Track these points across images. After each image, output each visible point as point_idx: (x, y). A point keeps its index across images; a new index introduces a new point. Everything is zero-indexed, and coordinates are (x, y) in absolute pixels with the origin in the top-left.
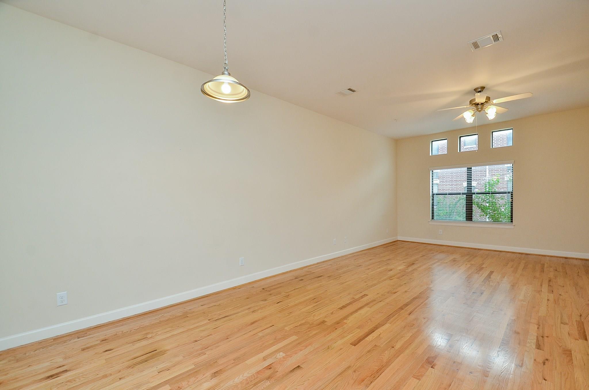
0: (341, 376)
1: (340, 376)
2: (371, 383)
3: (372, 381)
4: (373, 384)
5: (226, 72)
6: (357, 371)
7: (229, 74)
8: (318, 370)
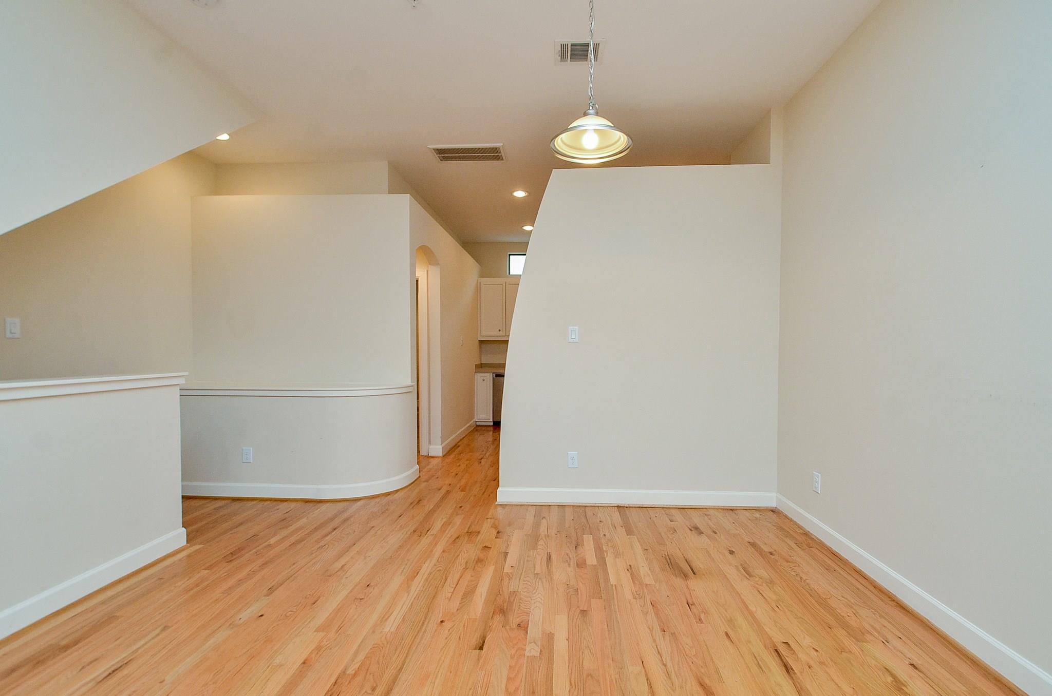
0: (396, 668)
1: (398, 668)
2: (336, 682)
3: (334, 685)
4: (333, 680)
5: (591, 111)
6: (370, 692)
7: (597, 114)
8: (443, 658)
